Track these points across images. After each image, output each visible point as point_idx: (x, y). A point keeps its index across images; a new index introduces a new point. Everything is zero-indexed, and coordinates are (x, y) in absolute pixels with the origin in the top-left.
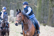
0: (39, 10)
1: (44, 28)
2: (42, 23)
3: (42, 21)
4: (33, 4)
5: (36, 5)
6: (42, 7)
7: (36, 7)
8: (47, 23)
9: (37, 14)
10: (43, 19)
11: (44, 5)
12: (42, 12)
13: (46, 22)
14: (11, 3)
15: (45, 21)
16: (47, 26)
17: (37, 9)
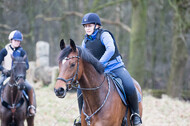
0: (138, 41)
2: (149, 88)
3: (150, 81)
4: (118, 21)
5: (129, 24)
6: (147, 32)
7: (127, 32)
8: (165, 88)
10: (152, 75)
11: (156, 25)
12: (150, 48)
13: (162, 84)
14: (40, 16)
15: (158, 79)
16: (165, 98)
17: (132, 40)
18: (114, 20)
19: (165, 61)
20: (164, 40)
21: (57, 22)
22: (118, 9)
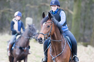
0: (76, 19)
1: (85, 51)
2: (81, 41)
3: (82, 38)
4: (66, 8)
5: (72, 10)
6: (81, 14)
7: (71, 14)
8: (90, 42)
10: (83, 35)
11: (85, 11)
12: (82, 22)
13: (88, 40)
15: (86, 38)
16: (89, 47)
17: (73, 18)
18: (65, 8)
19: (90, 29)
20: (89, 18)
21: (36, 9)
22: (67, 2)
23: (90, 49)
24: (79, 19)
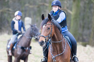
0: (75, 18)
1: (84, 50)
2: (80, 41)
3: (81, 38)
4: (65, 8)
5: (71, 10)
7: (70, 14)
8: (88, 42)
9: (72, 25)
10: (82, 35)
11: (84, 11)
12: (81, 22)
13: (87, 40)
15: (85, 37)
16: (88, 46)
17: (72, 18)
19: (89, 28)
20: (88, 18)
22: (65, 2)
23: (89, 49)
24: (78, 19)
